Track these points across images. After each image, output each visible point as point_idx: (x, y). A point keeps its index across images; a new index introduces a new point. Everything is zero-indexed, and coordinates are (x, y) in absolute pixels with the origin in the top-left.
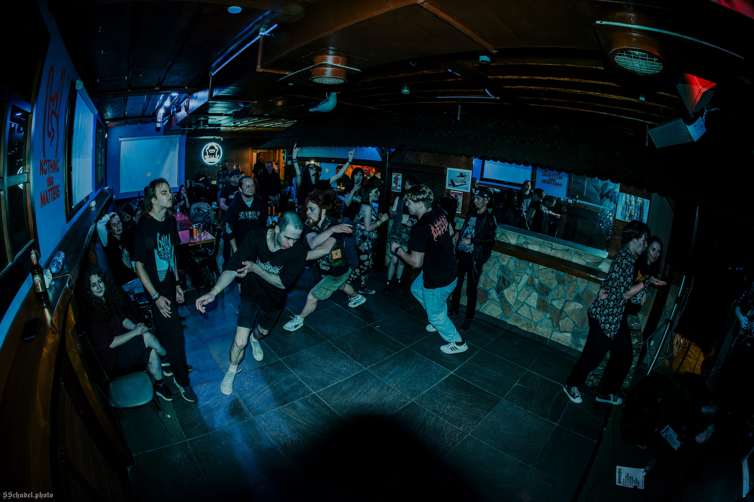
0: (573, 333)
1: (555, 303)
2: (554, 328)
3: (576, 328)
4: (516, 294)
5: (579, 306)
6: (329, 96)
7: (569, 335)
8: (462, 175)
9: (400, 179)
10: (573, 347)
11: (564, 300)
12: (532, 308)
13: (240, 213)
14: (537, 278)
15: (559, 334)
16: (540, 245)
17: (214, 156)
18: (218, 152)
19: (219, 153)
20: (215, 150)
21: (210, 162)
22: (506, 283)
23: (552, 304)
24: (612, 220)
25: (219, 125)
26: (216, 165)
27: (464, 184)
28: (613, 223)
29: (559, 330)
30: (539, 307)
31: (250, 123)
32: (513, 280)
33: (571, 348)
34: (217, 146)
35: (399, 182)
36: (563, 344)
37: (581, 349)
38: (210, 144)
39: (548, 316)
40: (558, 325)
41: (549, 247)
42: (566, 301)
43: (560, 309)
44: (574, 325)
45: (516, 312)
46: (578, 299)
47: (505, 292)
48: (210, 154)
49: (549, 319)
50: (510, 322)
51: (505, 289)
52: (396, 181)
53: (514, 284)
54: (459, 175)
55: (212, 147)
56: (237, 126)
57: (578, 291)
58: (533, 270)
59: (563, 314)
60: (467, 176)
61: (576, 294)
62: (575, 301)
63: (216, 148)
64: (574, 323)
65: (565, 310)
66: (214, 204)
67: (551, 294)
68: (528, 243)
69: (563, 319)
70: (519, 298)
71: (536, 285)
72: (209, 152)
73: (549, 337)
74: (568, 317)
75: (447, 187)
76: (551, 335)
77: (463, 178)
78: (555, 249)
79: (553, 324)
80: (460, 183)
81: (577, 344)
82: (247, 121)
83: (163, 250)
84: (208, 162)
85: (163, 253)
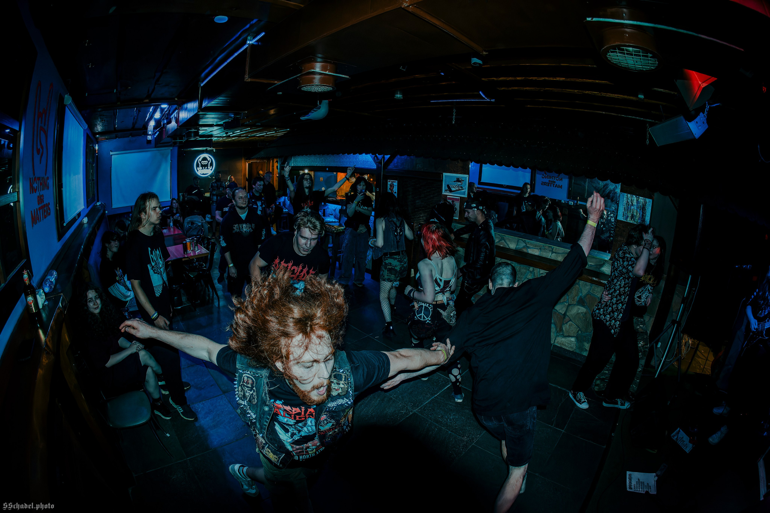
0: (577, 338)
2: (557, 332)
3: (580, 332)
5: (582, 309)
6: (320, 104)
7: (573, 339)
8: (458, 180)
9: (396, 186)
10: (578, 351)
11: (567, 304)
13: (235, 226)
15: (563, 339)
16: (540, 249)
18: (210, 164)
19: (212, 165)
20: (207, 161)
21: (203, 174)
25: (211, 136)
26: (209, 177)
27: (460, 189)
29: (563, 335)
31: (242, 133)
33: (576, 353)
34: (210, 157)
35: (394, 189)
36: (567, 349)
37: (585, 354)
38: (203, 156)
40: (561, 330)
41: (550, 251)
42: (569, 305)
43: (563, 313)
44: (578, 329)
46: (581, 302)
48: (202, 166)
52: (391, 188)
54: (455, 180)
55: (205, 159)
56: (229, 136)
57: (580, 295)
59: (567, 318)
60: (463, 181)
61: (578, 297)
62: (578, 305)
63: (209, 159)
65: (568, 314)
66: (208, 217)
68: (528, 247)
69: (567, 323)
72: (201, 164)
74: (572, 321)
75: (444, 193)
76: (555, 340)
77: (459, 183)
78: (556, 253)
79: (556, 329)
80: (457, 189)
81: (581, 348)
82: (239, 131)
83: (155, 264)
84: (200, 174)
85: (156, 267)
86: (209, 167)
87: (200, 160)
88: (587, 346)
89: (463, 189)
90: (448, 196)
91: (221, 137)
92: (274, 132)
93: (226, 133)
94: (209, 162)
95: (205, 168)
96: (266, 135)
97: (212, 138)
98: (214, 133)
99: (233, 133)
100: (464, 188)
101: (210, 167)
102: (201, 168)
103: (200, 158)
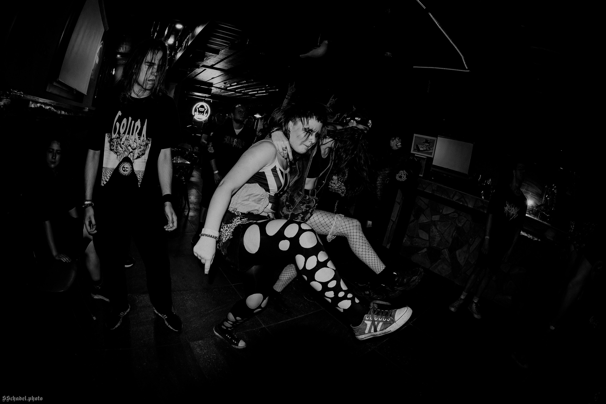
8: (427, 142)
17: (202, 114)
19: (207, 112)
20: (204, 109)
21: (199, 118)
25: (211, 85)
27: (428, 149)
31: (238, 86)
32: (467, 242)
34: (207, 106)
38: (201, 104)
48: (199, 112)
53: (467, 245)
55: (202, 107)
56: (226, 89)
60: (431, 143)
63: (206, 107)
72: (199, 110)
75: (412, 152)
80: (425, 149)
82: (235, 84)
83: (118, 138)
84: (197, 118)
85: (117, 142)
86: (204, 114)
87: (199, 106)
91: (219, 88)
92: (264, 91)
93: (225, 83)
94: (205, 109)
95: (201, 114)
96: (258, 93)
97: (212, 88)
98: (214, 81)
99: (231, 86)
100: (431, 149)
101: (206, 114)
102: (198, 113)
103: (198, 105)
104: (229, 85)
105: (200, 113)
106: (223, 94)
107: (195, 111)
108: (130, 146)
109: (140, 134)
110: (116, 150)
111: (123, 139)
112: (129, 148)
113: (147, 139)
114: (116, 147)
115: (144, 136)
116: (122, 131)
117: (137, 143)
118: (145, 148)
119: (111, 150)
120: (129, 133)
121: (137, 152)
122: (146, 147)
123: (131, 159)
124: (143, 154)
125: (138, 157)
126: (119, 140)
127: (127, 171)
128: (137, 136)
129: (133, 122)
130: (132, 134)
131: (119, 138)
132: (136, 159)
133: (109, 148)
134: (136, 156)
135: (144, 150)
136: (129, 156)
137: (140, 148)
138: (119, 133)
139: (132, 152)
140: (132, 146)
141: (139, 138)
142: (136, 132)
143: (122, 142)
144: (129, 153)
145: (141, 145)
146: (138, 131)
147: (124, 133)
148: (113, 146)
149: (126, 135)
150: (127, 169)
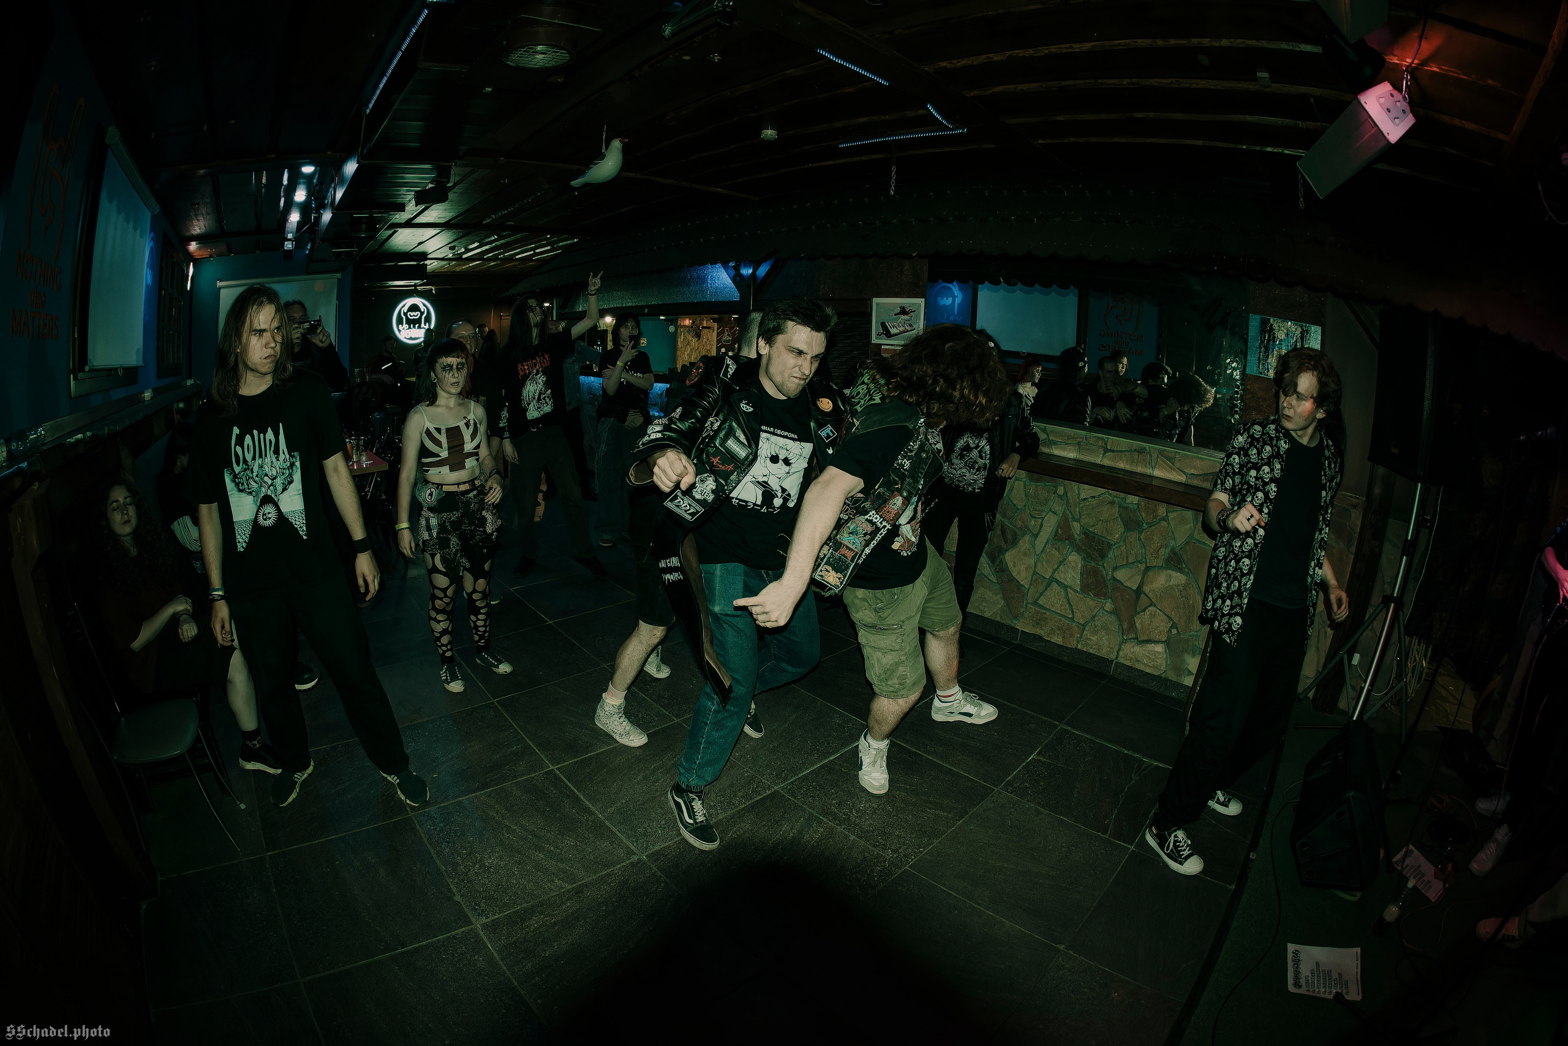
0: (1167, 643)
1: (1120, 575)
2: (1123, 633)
3: (1174, 631)
4: (1032, 562)
5: (1178, 578)
6: (606, 149)
7: (1159, 648)
8: (903, 311)
10: (1172, 676)
11: (1142, 567)
12: (1069, 590)
14: (1078, 520)
15: (1137, 649)
16: (1079, 444)
17: (418, 325)
18: (425, 317)
19: (428, 320)
20: (419, 313)
21: (411, 339)
22: (1009, 537)
23: (1114, 579)
24: (1238, 377)
25: (424, 256)
27: (909, 328)
28: (1241, 384)
29: (1136, 638)
30: (1085, 588)
31: (484, 248)
32: (1025, 529)
33: (1167, 680)
34: (425, 305)
36: (1148, 670)
37: (1188, 681)
38: (409, 302)
39: (1109, 606)
40: (1132, 626)
41: (1100, 447)
42: (1147, 569)
43: (1135, 588)
44: (1170, 625)
45: (1035, 603)
46: (1174, 561)
47: (1009, 557)
48: (409, 322)
49: (1110, 613)
50: (1022, 626)
51: (1007, 550)
53: (1027, 537)
54: (898, 310)
55: (414, 308)
56: (459, 258)
57: (1172, 543)
58: (1068, 502)
59: (1144, 598)
60: (914, 311)
61: (1168, 551)
62: (1167, 568)
63: (422, 308)
64: (1170, 619)
65: (1146, 589)
67: (1111, 554)
68: (1054, 443)
69: (1144, 610)
70: (1039, 570)
71: (1076, 536)
72: (407, 318)
73: (1112, 656)
74: (1155, 605)
75: (875, 341)
76: (1118, 652)
77: (906, 317)
78: (1113, 451)
79: (1121, 625)
80: (902, 329)
81: (1180, 669)
82: (476, 244)
83: (245, 470)
84: (405, 338)
85: (246, 477)
86: (423, 325)
87: (405, 309)
88: (1193, 663)
89: (915, 329)
90: (883, 347)
91: (442, 259)
92: (549, 248)
93: (452, 248)
94: (422, 313)
95: (414, 327)
96: (536, 254)
97: (426, 262)
98: (427, 248)
99: (467, 250)
100: (915, 326)
101: (425, 325)
102: (406, 326)
103: (404, 306)
104: (463, 250)
105: (412, 325)
106: (458, 269)
107: (400, 321)
108: (266, 475)
109: (277, 452)
110: (249, 489)
111: (256, 469)
112: (266, 479)
113: (290, 455)
114: (247, 485)
115: (284, 453)
116: (249, 457)
117: (275, 467)
118: (291, 471)
119: (240, 491)
120: (260, 456)
121: (279, 482)
122: (292, 469)
123: (273, 496)
124: (290, 482)
125: (284, 489)
126: (248, 472)
127: (270, 518)
128: (274, 457)
129: (262, 435)
130: (266, 456)
131: (248, 469)
132: (281, 493)
133: (236, 489)
134: (280, 488)
135: (290, 475)
136: (269, 493)
137: (283, 474)
138: (245, 461)
139: (272, 485)
140: (270, 474)
141: (276, 458)
142: (270, 450)
143: (255, 474)
144: (269, 488)
145: (284, 469)
146: (272, 449)
147: (254, 458)
148: (243, 484)
149: (258, 461)
150: (270, 516)
